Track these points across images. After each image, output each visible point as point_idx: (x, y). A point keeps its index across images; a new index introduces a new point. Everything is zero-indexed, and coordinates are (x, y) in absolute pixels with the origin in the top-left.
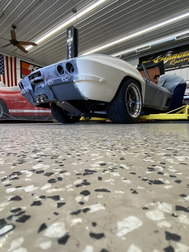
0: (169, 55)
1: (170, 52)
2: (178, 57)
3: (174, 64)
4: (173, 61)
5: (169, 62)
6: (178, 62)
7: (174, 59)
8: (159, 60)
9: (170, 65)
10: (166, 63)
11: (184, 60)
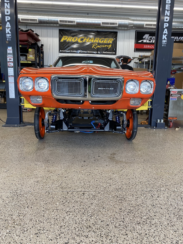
0: (91, 36)
1: (93, 34)
2: (100, 42)
3: (96, 48)
4: (95, 44)
5: (92, 44)
6: (99, 47)
7: (96, 43)
8: (82, 40)
9: (92, 48)
10: (88, 45)
11: (105, 47)
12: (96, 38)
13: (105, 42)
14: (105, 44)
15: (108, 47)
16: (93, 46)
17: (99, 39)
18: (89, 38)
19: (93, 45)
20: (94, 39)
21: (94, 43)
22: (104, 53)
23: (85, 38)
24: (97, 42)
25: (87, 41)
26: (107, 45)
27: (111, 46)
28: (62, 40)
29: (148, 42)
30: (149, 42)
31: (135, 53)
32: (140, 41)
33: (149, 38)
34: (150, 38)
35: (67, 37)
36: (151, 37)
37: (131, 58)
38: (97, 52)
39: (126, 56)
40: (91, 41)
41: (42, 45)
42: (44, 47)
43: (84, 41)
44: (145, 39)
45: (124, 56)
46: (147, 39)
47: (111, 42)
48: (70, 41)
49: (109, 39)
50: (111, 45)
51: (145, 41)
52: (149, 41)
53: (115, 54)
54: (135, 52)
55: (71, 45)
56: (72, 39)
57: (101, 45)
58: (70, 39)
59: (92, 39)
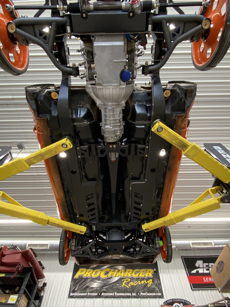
8: (107, 273)
9: (123, 286)
10: (116, 281)
11: (142, 283)
12: (128, 270)
13: (141, 275)
14: (143, 279)
15: (148, 283)
16: (124, 283)
17: (131, 270)
18: (117, 270)
19: (124, 281)
20: (125, 271)
21: (126, 278)
22: (143, 294)
23: (110, 270)
24: (129, 275)
25: (114, 275)
26: (145, 281)
27: (151, 283)
28: (77, 276)
29: (206, 272)
30: (208, 272)
31: (195, 292)
32: (194, 271)
33: (205, 266)
34: (207, 266)
35: (84, 270)
36: (207, 264)
37: (190, 303)
38: (132, 294)
39: (181, 299)
40: (121, 274)
41: (45, 285)
42: (46, 288)
43: (109, 275)
44: (199, 268)
45: (177, 299)
46: (203, 268)
47: (151, 275)
48: (89, 275)
49: (147, 270)
50: (151, 280)
51: (201, 271)
52: (207, 270)
53: (162, 297)
54: (193, 290)
55: (89, 282)
56: (92, 273)
57: (136, 282)
58: (89, 272)
59: (121, 272)
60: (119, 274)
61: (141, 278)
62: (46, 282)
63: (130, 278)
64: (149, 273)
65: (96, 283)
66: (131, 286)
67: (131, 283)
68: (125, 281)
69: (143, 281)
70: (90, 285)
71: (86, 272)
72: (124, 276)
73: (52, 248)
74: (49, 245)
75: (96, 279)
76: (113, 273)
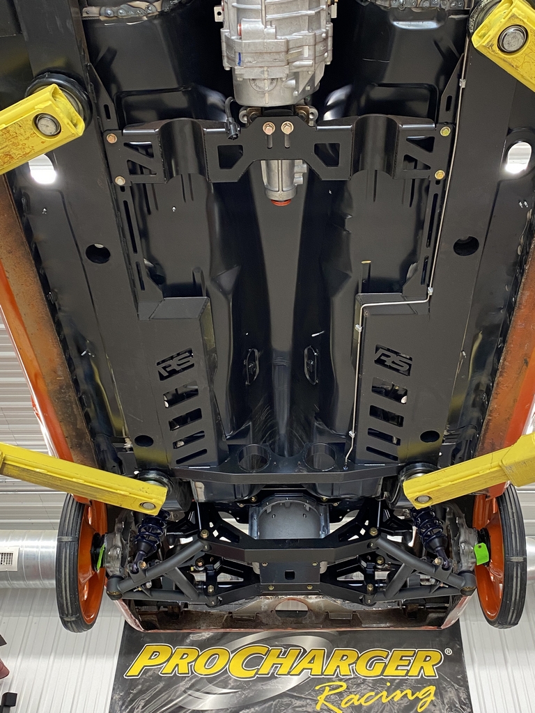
0: (308, 643)
3: (341, 707)
4: (332, 688)
6: (362, 701)
8: (253, 662)
9: (318, 708)
10: (293, 689)
11: (396, 699)
12: (339, 652)
15: (417, 699)
16: (321, 698)
17: (352, 653)
18: (294, 652)
19: (323, 690)
20: (328, 657)
21: (329, 680)
25: (284, 670)
26: (409, 692)
40: (310, 666)
41: (10, 700)
43: (265, 669)
47: (430, 671)
49: (415, 654)
50: (433, 689)
55: (185, 692)
56: (196, 660)
57: (373, 694)
58: (182, 658)
59: (313, 658)
60: (305, 663)
61: (392, 681)
62: (12, 691)
63: (346, 681)
64: (426, 663)
65: (211, 697)
66: (353, 707)
67: (352, 696)
68: (327, 688)
69: (398, 692)
70: (190, 702)
71: (172, 655)
72: (322, 674)
73: (27, 567)
74: (15, 557)
75: (211, 680)
76: (279, 661)
